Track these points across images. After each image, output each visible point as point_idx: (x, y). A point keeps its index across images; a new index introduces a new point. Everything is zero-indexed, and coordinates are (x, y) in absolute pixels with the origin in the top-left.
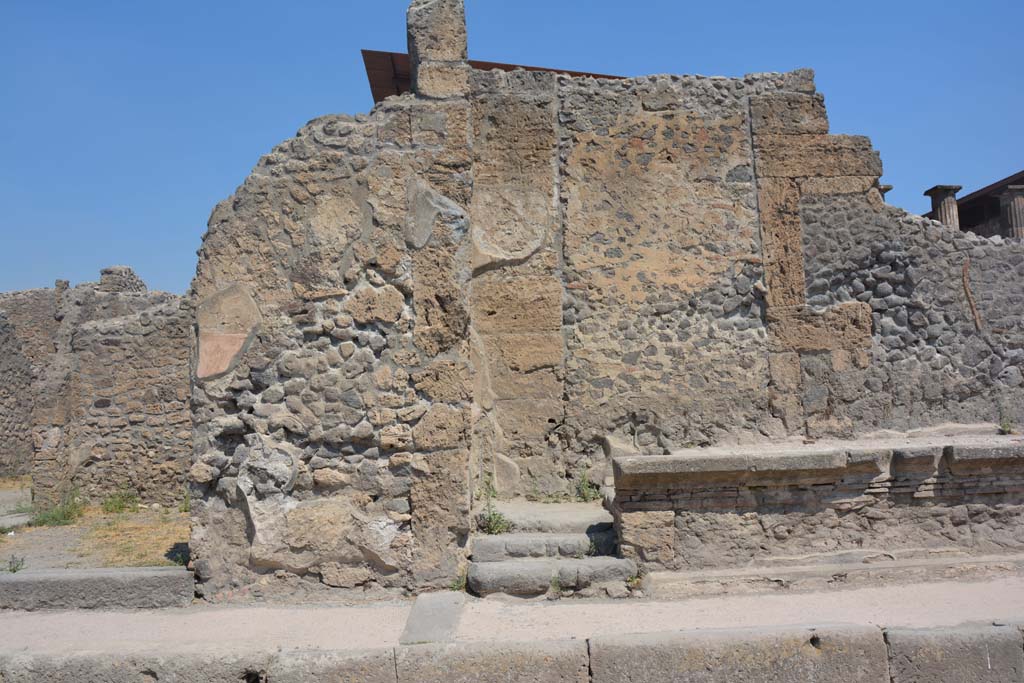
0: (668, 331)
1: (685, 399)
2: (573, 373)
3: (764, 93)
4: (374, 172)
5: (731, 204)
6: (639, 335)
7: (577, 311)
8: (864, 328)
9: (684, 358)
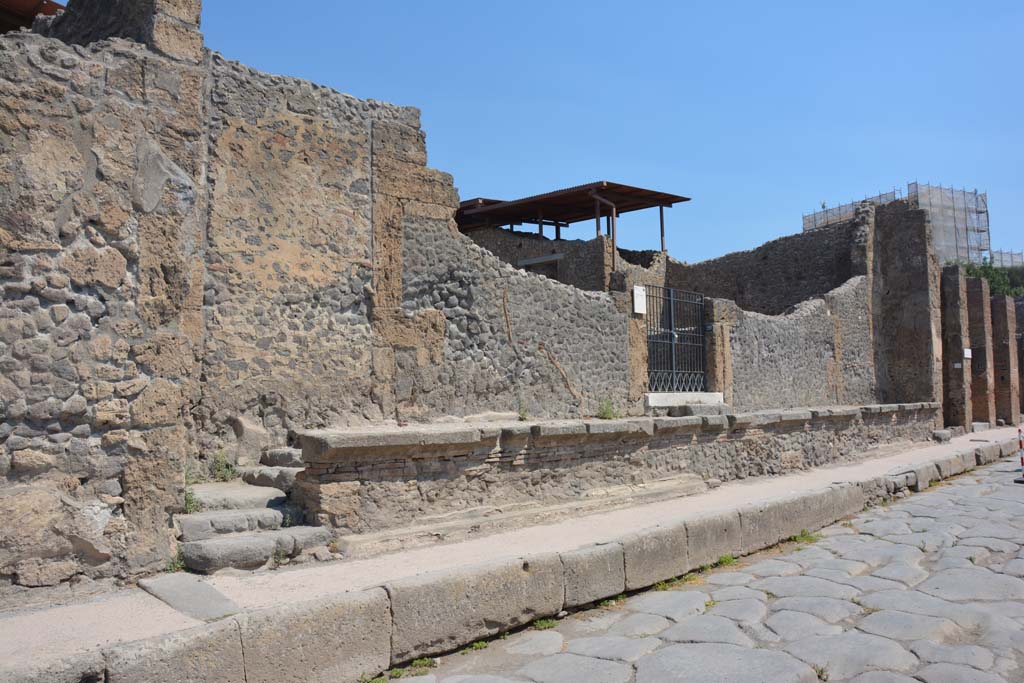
0: (296, 320)
1: (307, 384)
2: (211, 354)
3: (384, 120)
4: (100, 119)
5: (352, 211)
6: (271, 322)
7: (217, 293)
8: (440, 331)
9: (308, 346)
